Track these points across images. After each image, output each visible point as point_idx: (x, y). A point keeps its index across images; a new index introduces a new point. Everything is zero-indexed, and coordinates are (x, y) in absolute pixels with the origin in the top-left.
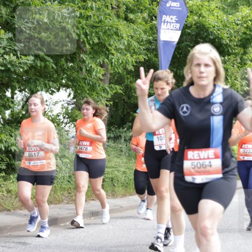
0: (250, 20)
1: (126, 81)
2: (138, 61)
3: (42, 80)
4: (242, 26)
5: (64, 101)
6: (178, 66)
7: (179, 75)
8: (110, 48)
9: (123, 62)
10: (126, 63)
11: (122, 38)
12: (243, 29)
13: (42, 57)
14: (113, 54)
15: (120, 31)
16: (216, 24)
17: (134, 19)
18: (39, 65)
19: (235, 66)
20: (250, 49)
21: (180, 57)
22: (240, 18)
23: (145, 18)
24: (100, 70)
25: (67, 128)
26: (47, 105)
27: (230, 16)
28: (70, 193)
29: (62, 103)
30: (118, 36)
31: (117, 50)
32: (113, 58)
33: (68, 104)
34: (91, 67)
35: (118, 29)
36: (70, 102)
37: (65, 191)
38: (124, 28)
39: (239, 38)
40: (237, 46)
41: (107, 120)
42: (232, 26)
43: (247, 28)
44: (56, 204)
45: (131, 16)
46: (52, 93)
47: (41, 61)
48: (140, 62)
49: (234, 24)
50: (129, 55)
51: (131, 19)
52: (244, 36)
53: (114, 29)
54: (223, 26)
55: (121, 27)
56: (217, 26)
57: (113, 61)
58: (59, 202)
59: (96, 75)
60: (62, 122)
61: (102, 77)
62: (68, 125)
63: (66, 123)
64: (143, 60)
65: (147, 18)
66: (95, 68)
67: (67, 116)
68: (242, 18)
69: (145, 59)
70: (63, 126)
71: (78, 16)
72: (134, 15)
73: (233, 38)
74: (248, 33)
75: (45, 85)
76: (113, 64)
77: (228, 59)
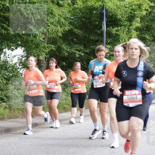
0: (134, 5)
1: (58, 43)
2: (64, 30)
3: (6, 41)
4: (129, 8)
5: (19, 55)
6: (90, 33)
7: (90, 39)
8: (47, 22)
9: (55, 31)
10: (57, 31)
11: (55, 16)
12: (129, 10)
13: (6, 28)
14: (49, 26)
15: (54, 12)
16: (113, 7)
17: (62, 4)
18: (3, 32)
19: (124, 33)
20: (134, 22)
21: (91, 27)
22: (128, 3)
23: (69, 4)
24: (41, 36)
25: (21, 72)
26: (9, 57)
27: (122, 2)
28: (23, 112)
29: (19, 56)
30: (52, 14)
31: (52, 23)
32: (49, 29)
33: (22, 57)
34: (36, 34)
35: (52, 10)
36: (23, 55)
37: (20, 110)
38: (56, 10)
39: (127, 15)
40: (126, 20)
41: (46, 66)
42: (123, 8)
43: (132, 9)
44: (15, 118)
45: (61, 2)
46: (13, 50)
47: (5, 30)
48: (66, 31)
49: (124, 7)
50: (59, 27)
51: (61, 4)
52: (130, 14)
53: (50, 10)
54: (117, 8)
55: (54, 9)
56: (114, 8)
57: (49, 30)
58: (17, 117)
59: (39, 39)
60: (18, 68)
61: (42, 40)
62: (22, 70)
63: (21, 69)
64: (68, 30)
65: (70, 3)
66: (39, 35)
67: (21, 64)
68: (129, 3)
69: (69, 29)
70: (19, 71)
71: (28, 2)
72: (62, 2)
73: (124, 15)
74: (132, 12)
75: (8, 45)
76: (49, 32)
77: (120, 28)
